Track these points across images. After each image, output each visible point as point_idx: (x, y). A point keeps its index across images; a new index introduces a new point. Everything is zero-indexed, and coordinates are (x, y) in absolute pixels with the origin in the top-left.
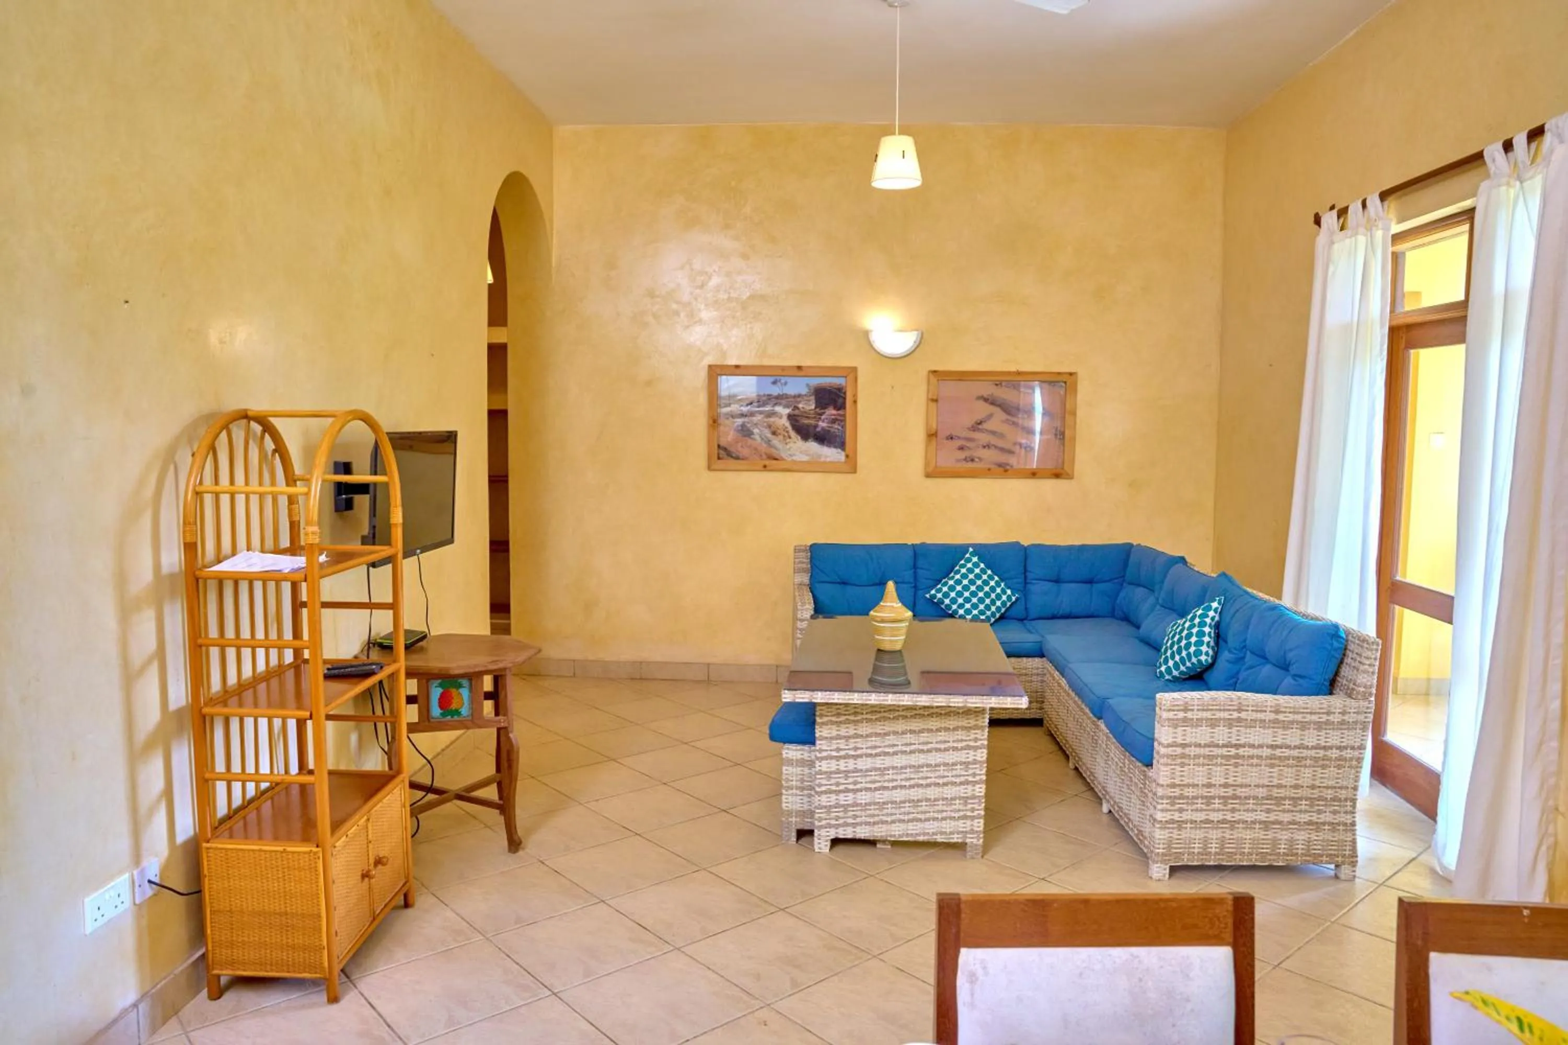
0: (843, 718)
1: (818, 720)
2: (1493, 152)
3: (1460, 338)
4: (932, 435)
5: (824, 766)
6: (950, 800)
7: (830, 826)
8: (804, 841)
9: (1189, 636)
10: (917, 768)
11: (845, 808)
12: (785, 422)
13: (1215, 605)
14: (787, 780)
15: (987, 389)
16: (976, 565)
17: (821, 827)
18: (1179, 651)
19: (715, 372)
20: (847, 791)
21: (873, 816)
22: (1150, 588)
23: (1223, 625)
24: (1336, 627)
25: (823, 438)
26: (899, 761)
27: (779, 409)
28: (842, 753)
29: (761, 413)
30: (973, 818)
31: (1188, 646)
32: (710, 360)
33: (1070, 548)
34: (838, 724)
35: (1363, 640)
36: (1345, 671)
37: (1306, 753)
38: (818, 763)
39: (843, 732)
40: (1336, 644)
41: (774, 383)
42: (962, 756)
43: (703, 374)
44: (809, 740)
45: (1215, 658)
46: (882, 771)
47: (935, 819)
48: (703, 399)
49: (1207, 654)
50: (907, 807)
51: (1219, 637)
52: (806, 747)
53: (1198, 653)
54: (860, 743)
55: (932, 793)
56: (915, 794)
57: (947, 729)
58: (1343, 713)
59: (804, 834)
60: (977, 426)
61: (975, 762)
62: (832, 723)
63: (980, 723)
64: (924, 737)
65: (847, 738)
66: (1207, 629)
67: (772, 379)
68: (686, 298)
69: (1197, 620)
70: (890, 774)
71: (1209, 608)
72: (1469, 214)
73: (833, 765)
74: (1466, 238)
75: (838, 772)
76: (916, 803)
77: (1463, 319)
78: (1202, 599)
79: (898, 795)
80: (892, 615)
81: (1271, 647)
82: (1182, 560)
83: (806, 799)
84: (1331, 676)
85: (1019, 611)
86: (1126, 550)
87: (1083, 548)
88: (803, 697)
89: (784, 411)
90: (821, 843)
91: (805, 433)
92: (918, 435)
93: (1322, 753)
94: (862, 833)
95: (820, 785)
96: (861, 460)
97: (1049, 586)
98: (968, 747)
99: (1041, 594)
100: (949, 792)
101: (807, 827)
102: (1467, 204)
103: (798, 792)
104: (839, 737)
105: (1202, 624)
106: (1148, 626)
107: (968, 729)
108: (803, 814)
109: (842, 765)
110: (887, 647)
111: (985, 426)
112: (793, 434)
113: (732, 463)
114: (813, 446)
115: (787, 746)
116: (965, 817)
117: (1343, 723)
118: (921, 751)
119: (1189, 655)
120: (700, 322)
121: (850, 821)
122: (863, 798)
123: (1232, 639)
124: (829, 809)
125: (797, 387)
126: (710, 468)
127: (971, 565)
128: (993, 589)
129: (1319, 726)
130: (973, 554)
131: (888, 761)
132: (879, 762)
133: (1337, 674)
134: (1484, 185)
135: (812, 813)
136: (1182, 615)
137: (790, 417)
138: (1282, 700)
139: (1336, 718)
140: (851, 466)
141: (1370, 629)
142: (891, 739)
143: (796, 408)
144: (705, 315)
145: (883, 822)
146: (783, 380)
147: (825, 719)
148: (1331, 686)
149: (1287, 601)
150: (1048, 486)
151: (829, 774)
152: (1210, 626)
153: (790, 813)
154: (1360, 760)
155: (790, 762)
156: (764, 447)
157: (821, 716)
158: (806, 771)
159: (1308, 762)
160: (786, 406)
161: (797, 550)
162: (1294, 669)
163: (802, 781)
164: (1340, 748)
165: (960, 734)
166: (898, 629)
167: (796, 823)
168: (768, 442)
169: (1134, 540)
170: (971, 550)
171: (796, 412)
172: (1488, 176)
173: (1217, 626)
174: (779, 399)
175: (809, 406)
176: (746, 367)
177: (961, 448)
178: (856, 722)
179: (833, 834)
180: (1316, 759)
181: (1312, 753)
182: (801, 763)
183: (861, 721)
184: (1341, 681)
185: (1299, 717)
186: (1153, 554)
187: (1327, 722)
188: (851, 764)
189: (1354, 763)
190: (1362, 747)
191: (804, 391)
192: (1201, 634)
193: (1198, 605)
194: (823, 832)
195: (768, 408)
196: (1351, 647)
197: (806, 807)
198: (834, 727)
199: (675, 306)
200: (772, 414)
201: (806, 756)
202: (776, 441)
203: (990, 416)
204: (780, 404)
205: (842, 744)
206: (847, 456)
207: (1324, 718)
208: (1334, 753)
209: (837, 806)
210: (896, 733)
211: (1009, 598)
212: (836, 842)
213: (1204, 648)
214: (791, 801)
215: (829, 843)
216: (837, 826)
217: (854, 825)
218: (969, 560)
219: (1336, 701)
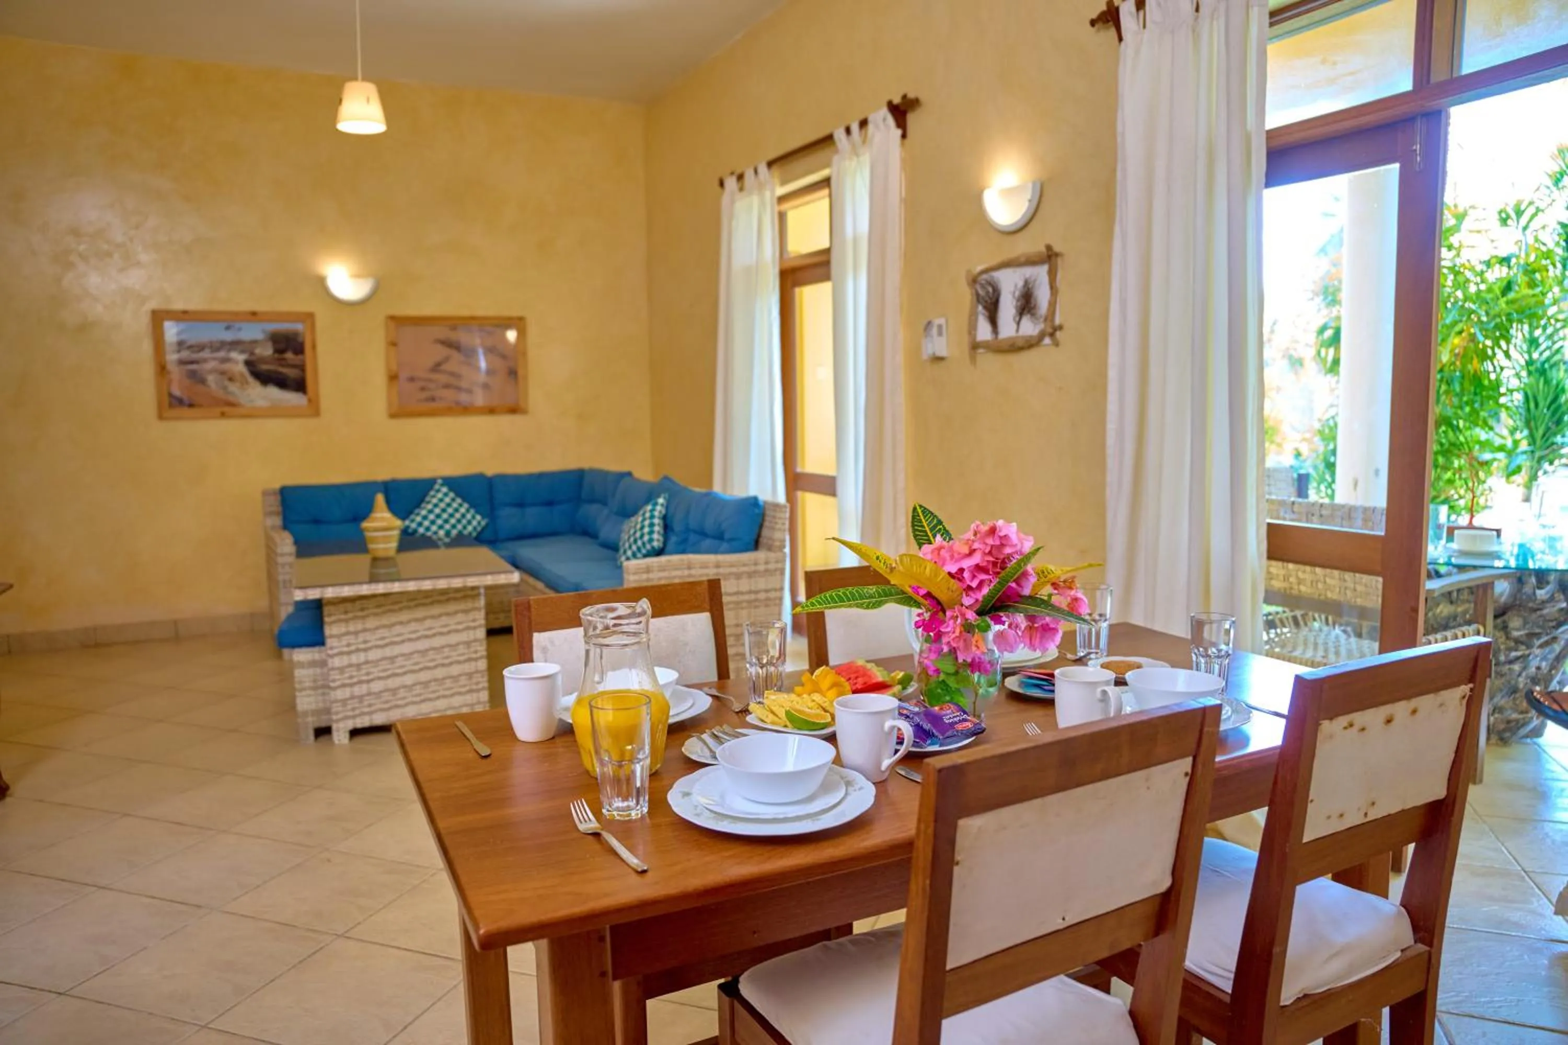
0: (350, 615)
1: (326, 619)
2: (840, 135)
3: (827, 277)
4: (393, 378)
5: (337, 662)
6: (455, 678)
7: (347, 718)
8: (323, 739)
9: (642, 528)
10: (424, 652)
11: (361, 698)
12: (241, 368)
13: (661, 500)
14: (300, 682)
15: (442, 332)
16: (446, 495)
17: (338, 721)
18: (635, 541)
19: (158, 318)
20: (360, 682)
21: (387, 702)
22: (604, 503)
23: (669, 515)
24: (755, 499)
25: (282, 383)
26: (407, 648)
27: (234, 355)
28: (353, 648)
29: (214, 359)
30: (478, 691)
31: (642, 536)
32: (153, 304)
33: (530, 476)
34: (346, 621)
35: (776, 506)
36: (765, 532)
37: (742, 598)
38: (330, 661)
39: (352, 628)
40: (757, 511)
41: (228, 328)
42: (463, 637)
43: (145, 321)
44: (319, 641)
45: (665, 543)
46: (392, 659)
47: (444, 697)
48: (147, 347)
49: (658, 540)
50: (418, 689)
51: (667, 527)
52: (316, 649)
53: (651, 540)
54: (368, 636)
55: (440, 673)
56: (424, 676)
57: (448, 614)
58: (767, 563)
59: (323, 732)
60: (436, 368)
61: (475, 640)
62: (340, 621)
63: (477, 605)
64: (428, 623)
65: (356, 633)
66: (656, 521)
67: (225, 324)
68: (119, 239)
69: (648, 515)
70: (400, 661)
71: (656, 504)
72: (826, 182)
73: (345, 660)
74: (826, 202)
75: (350, 665)
76: (426, 684)
77: (827, 264)
78: (650, 497)
79: (409, 680)
80: (384, 524)
81: (709, 525)
82: (629, 474)
83: (320, 698)
84: (755, 537)
85: (487, 535)
86: (579, 476)
87: (541, 476)
88: (313, 594)
89: (240, 357)
90: (340, 736)
91: (265, 378)
92: (379, 379)
93: (753, 597)
94: (379, 719)
95: (334, 681)
96: (325, 403)
97: (514, 510)
98: (468, 628)
99: (509, 518)
100: (455, 670)
101: (323, 724)
102: (825, 173)
103: (312, 692)
104: (348, 633)
105: (652, 517)
106: (605, 533)
107: (466, 612)
108: (316, 712)
109: (354, 659)
110: (381, 554)
111: (444, 367)
112: (251, 379)
113: (186, 411)
114: (273, 392)
115: (297, 650)
116: (471, 691)
117: (766, 571)
118: (427, 637)
119: (644, 544)
120: (138, 264)
121: (366, 710)
122: (377, 686)
123: (677, 526)
124: (344, 702)
125: (252, 332)
126: (161, 417)
127: (441, 496)
128: (463, 516)
129: (750, 575)
130: (442, 485)
131: (397, 650)
132: (388, 652)
133: (759, 536)
134: (836, 158)
135: (328, 711)
136: (634, 513)
137: (248, 363)
138: (721, 557)
139: (761, 568)
140: (314, 410)
141: (781, 498)
142: (398, 629)
143: (252, 353)
144: (144, 257)
145: (397, 706)
146: (237, 325)
147: (333, 618)
148: (756, 545)
149: (717, 488)
150: (505, 421)
151: (341, 670)
152: (659, 518)
153: (305, 714)
154: (781, 599)
155: (302, 665)
156: (220, 394)
157: (330, 615)
158: (318, 670)
159: (744, 605)
160: (242, 352)
161: (265, 493)
162: (727, 536)
163: (315, 681)
164: (767, 591)
165: (460, 617)
166: (390, 536)
167: (313, 722)
168: (225, 388)
169: (586, 464)
170: (440, 481)
171: (253, 358)
172: (837, 151)
173: (664, 518)
174: (235, 345)
175: (267, 351)
176: (195, 313)
177: (423, 389)
178: (363, 617)
179: (350, 724)
180: (749, 602)
181: (746, 597)
182: (313, 664)
183: (367, 616)
184: (763, 540)
185: (734, 570)
186: (603, 475)
187: (755, 572)
188: (362, 657)
189: (777, 602)
190: (782, 589)
191: (259, 336)
192: (652, 525)
193: (647, 502)
194: (341, 725)
195: (222, 354)
196: (768, 512)
197: (321, 705)
198: (343, 624)
199: (106, 247)
200: (226, 360)
201: (317, 656)
202: (233, 388)
203: (447, 359)
204: (235, 350)
205: (351, 639)
206: (310, 401)
207: (753, 568)
208: (762, 596)
209: (352, 697)
210: (401, 623)
211: (479, 523)
212: (355, 733)
213: (655, 536)
214: (306, 702)
215: (347, 735)
216: (354, 717)
217: (370, 713)
218: (438, 491)
219: (760, 555)
